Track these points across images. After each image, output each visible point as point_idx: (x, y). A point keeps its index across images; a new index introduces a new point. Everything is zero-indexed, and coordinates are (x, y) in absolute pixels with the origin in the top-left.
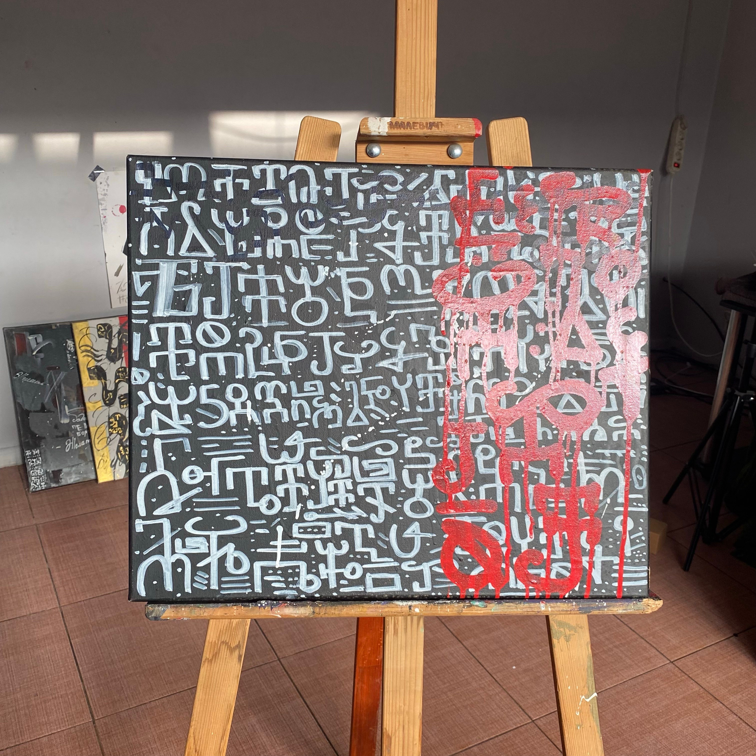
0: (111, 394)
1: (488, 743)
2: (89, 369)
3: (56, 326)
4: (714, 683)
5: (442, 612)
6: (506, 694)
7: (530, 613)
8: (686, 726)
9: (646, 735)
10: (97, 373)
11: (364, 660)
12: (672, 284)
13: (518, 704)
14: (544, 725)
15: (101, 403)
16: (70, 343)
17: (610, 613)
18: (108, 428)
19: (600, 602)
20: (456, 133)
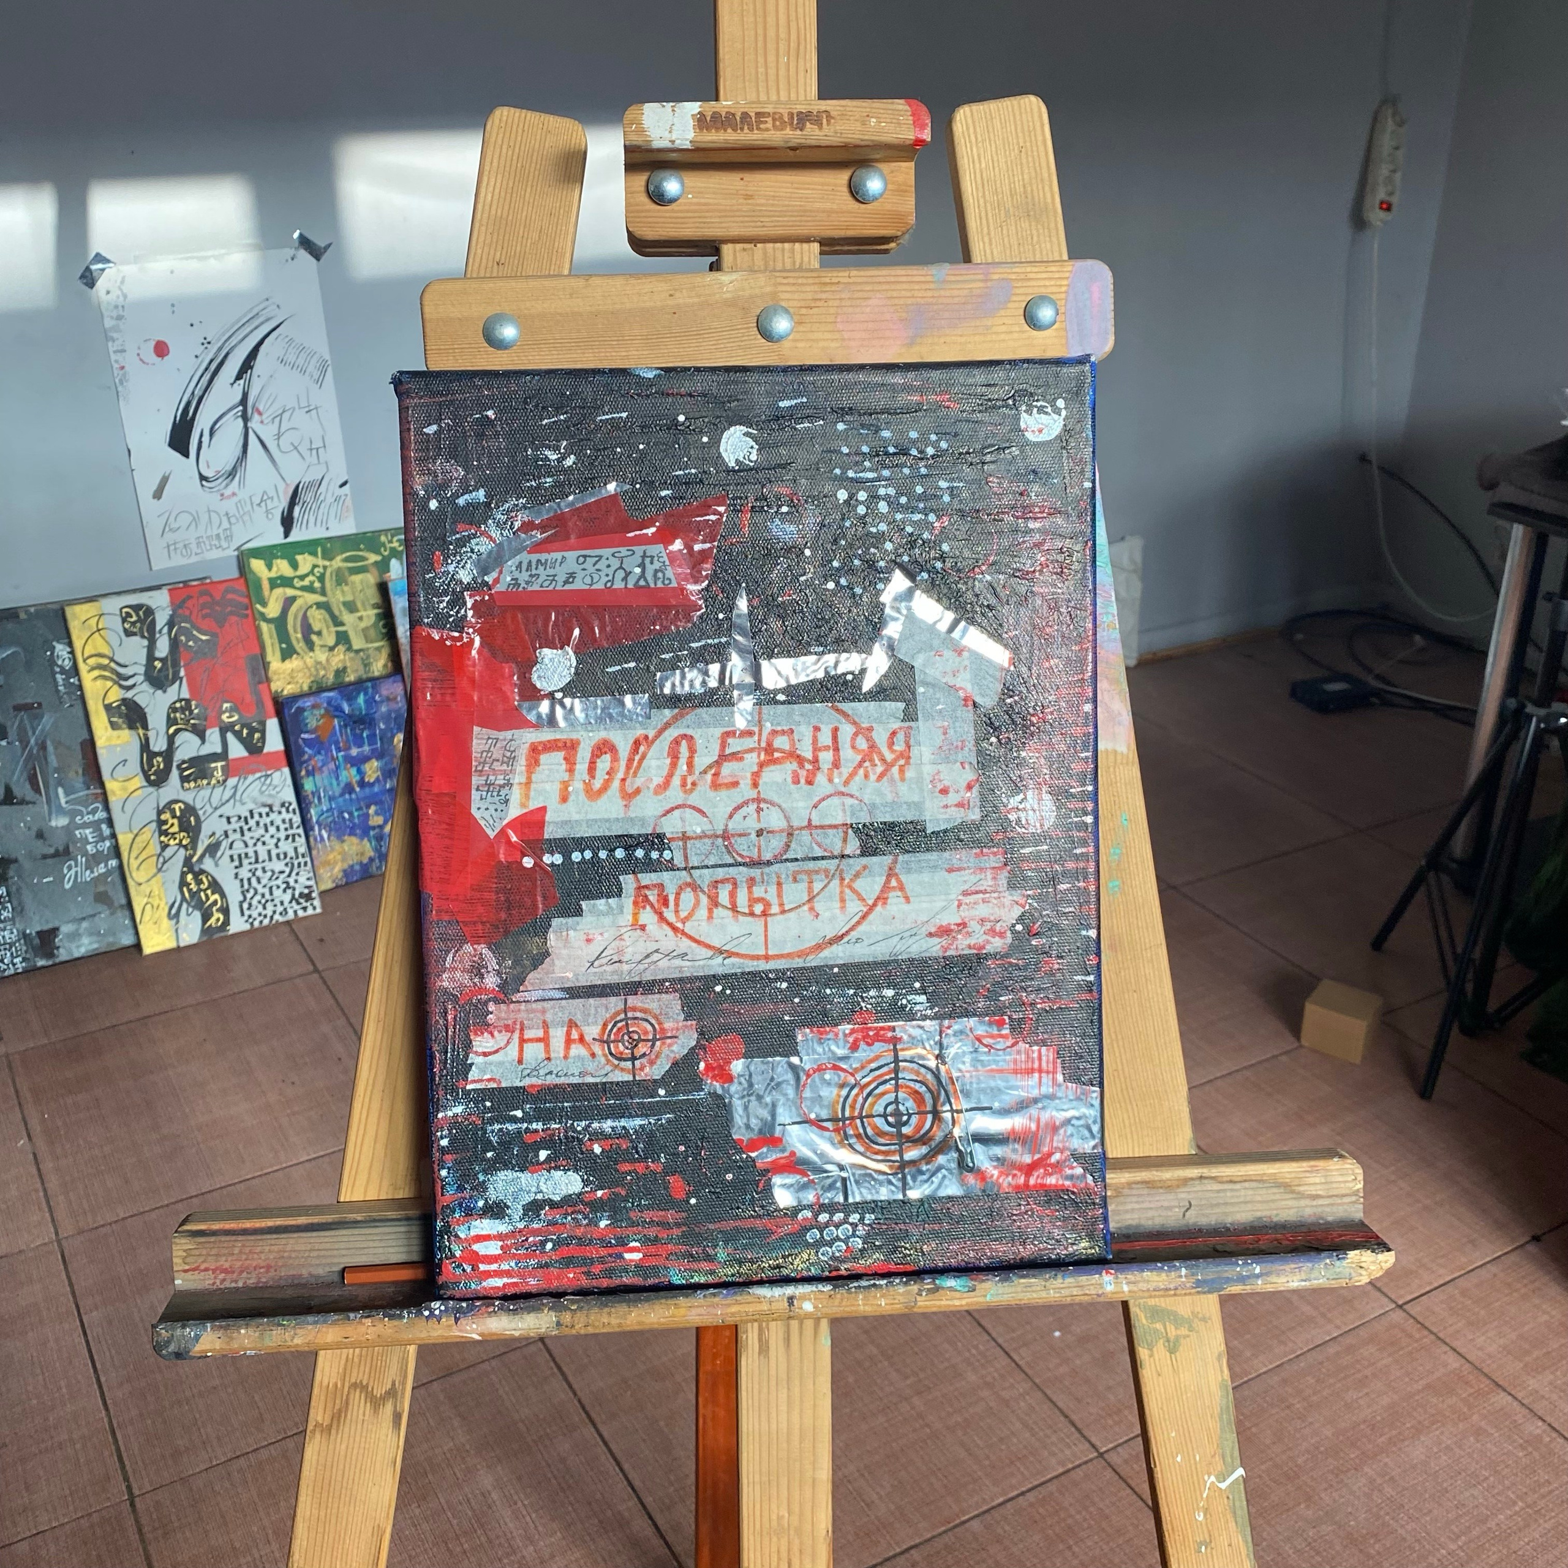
0: (160, 759)
1: (1001, 1510)
2: (108, 708)
3: (27, 612)
4: (1492, 1349)
5: (868, 1309)
6: (1039, 1394)
7: (1077, 1299)
8: (1435, 1450)
9: (1349, 1474)
10: (126, 715)
11: (715, 1356)
12: (1381, 469)
13: (1066, 1417)
14: (1126, 1462)
15: (139, 781)
16: (61, 650)
17: (1270, 1288)
18: (157, 834)
19: (1245, 1264)
20: (866, 137)
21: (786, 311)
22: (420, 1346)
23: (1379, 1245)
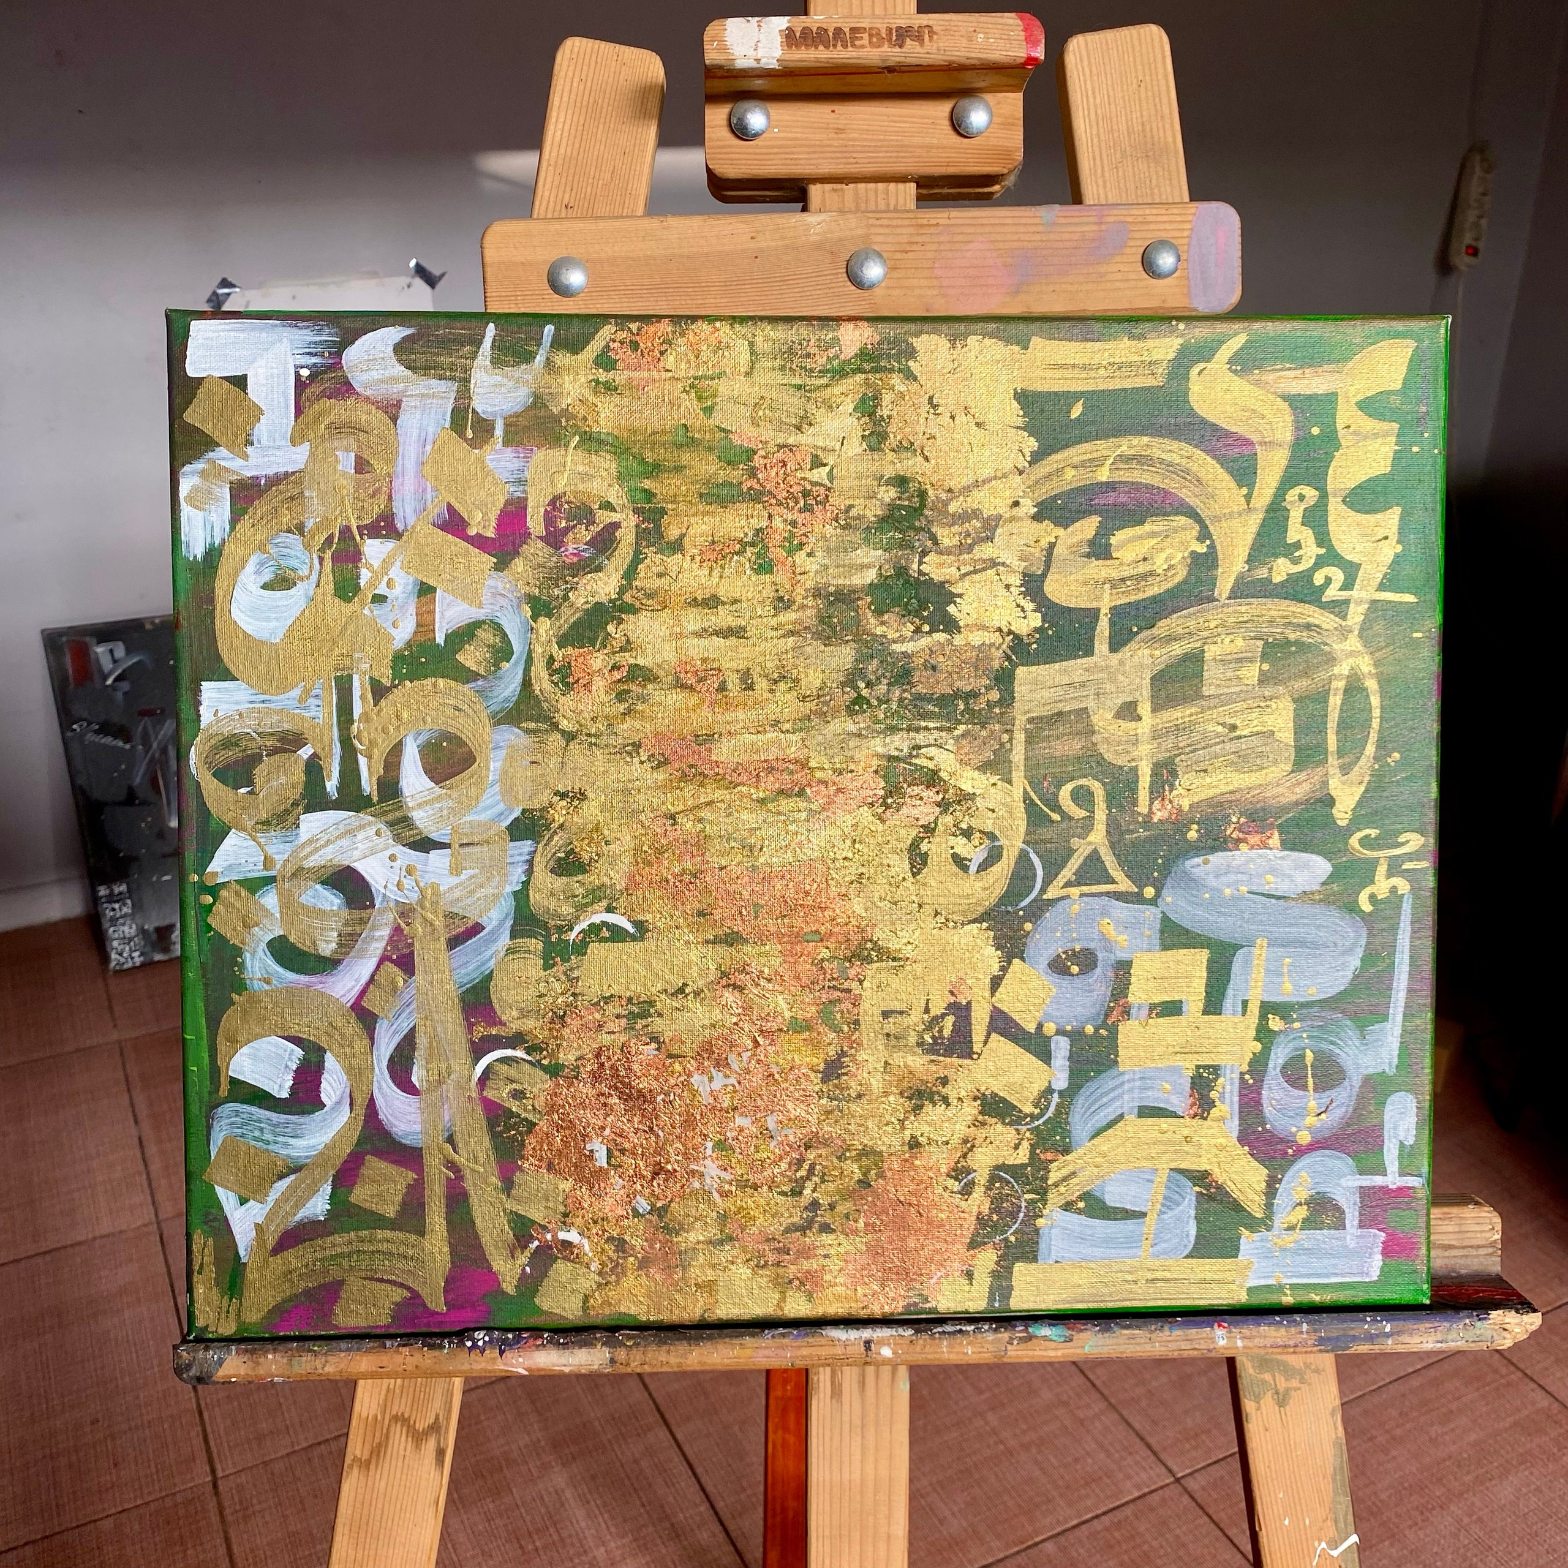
3: (152, 623)
5: (953, 1357)
6: (1116, 1416)
7: (1185, 1354)
9: (1435, 1513)
13: (1142, 1439)
14: (1203, 1488)
17: (1400, 1349)
19: (1374, 1321)
20: (973, 55)
21: (879, 255)
22: (467, 1380)
23: (1524, 1306)
